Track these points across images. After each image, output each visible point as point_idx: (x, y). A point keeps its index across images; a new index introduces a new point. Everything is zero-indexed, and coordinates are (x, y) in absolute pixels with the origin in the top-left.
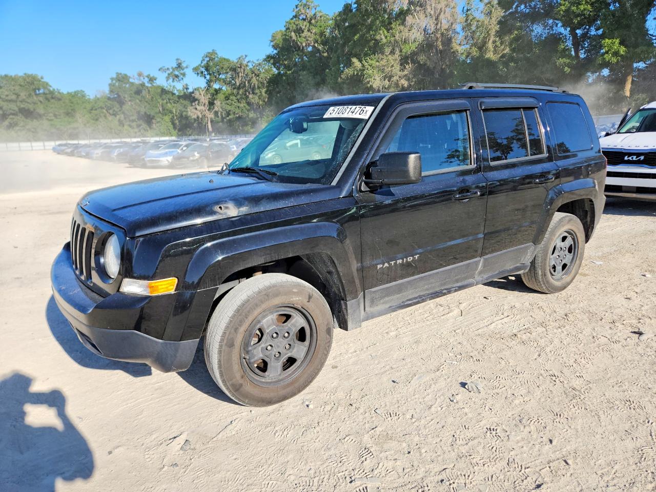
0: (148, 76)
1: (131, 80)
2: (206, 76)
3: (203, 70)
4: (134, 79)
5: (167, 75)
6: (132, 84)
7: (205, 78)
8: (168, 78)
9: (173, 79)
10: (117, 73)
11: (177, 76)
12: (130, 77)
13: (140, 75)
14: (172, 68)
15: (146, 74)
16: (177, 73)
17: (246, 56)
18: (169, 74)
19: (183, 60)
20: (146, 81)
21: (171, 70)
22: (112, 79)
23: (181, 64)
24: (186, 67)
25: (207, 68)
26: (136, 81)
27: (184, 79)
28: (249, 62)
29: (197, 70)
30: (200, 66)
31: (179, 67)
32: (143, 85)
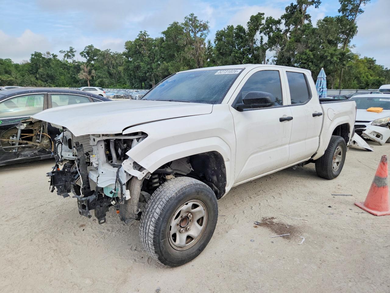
0: (53, 55)
1: (43, 56)
2: (87, 57)
3: (85, 54)
4: (45, 56)
5: (64, 55)
6: (44, 58)
7: (86, 58)
8: (65, 57)
9: (68, 57)
10: (35, 52)
11: (70, 56)
12: (42, 54)
13: (48, 53)
14: (67, 51)
15: (51, 53)
16: (69, 54)
17: (110, 49)
18: (65, 55)
19: (73, 47)
20: (51, 57)
21: (66, 53)
22: (32, 55)
23: (72, 49)
24: (75, 52)
25: (88, 53)
26: (46, 57)
27: (74, 57)
28: (111, 52)
29: (82, 54)
30: (83, 52)
31: (71, 51)
32: (50, 59)
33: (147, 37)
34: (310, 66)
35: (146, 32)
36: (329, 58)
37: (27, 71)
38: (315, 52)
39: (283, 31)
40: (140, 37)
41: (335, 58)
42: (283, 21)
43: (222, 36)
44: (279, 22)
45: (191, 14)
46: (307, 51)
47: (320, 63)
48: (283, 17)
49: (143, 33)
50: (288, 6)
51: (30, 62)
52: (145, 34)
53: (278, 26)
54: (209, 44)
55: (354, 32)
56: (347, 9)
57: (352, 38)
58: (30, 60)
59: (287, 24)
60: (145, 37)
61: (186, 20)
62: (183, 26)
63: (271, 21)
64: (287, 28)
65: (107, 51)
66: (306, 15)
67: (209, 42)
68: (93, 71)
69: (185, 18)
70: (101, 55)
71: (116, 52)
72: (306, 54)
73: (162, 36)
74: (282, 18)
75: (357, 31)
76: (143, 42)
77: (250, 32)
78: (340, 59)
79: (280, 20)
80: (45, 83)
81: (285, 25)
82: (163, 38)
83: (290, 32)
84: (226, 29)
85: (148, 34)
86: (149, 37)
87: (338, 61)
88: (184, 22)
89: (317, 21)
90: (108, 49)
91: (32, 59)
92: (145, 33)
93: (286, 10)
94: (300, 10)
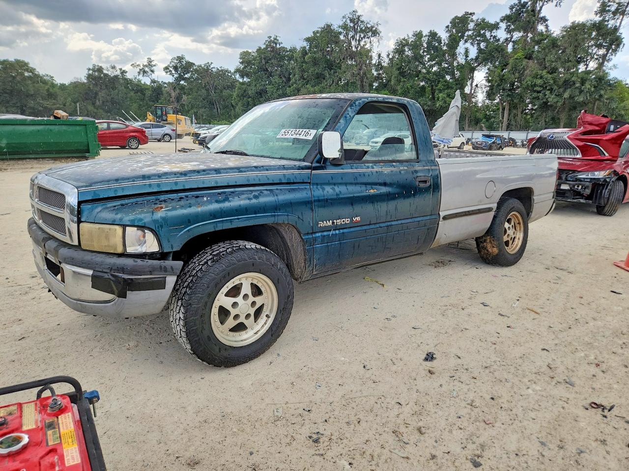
0: (120, 70)
1: (105, 72)
2: (174, 74)
3: (171, 69)
4: (108, 71)
5: (139, 70)
6: (106, 75)
7: (173, 76)
8: (139, 73)
9: (144, 74)
10: (94, 65)
11: (147, 72)
12: (103, 69)
13: (113, 67)
14: (143, 65)
15: (118, 67)
16: (146, 69)
17: (211, 63)
19: (152, 59)
20: (118, 73)
21: (142, 67)
22: (89, 69)
23: (151, 62)
24: (155, 66)
25: (176, 68)
26: (109, 73)
27: (153, 75)
28: (214, 68)
29: (166, 69)
30: (169, 66)
31: (150, 64)
32: (116, 77)
33: (278, 46)
34: (547, 96)
35: (278, 38)
36: (578, 85)
37: (81, 95)
38: (555, 74)
39: (501, 40)
40: (267, 45)
41: (587, 85)
42: (503, 25)
43: (404, 46)
44: (496, 26)
45: (354, 11)
46: (544, 73)
47: (564, 91)
48: (504, 19)
49: (272, 39)
50: (514, 4)
51: (85, 81)
52: (275, 41)
53: (495, 33)
54: (379, 58)
55: (618, 46)
56: (609, 11)
57: (615, 56)
58: (86, 78)
59: (509, 31)
60: (276, 46)
61: (344, 20)
62: (341, 30)
63: (484, 25)
64: (509, 36)
65: (208, 65)
66: (541, 18)
67: (379, 56)
68: (185, 97)
69: (344, 17)
70: (196, 71)
71: (221, 67)
72: (541, 78)
73: (305, 44)
74: (502, 21)
75: (624, 44)
76: (272, 54)
77: (452, 42)
78: (595, 87)
79: (498, 24)
80: (109, 114)
81: (505, 30)
82: (305, 47)
83: (513, 42)
84: (410, 36)
85: (280, 41)
86: (281, 45)
87: (593, 89)
88: (341, 23)
89: (561, 29)
90: (208, 63)
91: (89, 77)
92: (275, 39)
93: (510, 8)
94: (533, 11)
